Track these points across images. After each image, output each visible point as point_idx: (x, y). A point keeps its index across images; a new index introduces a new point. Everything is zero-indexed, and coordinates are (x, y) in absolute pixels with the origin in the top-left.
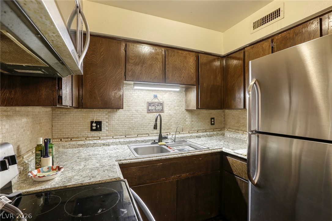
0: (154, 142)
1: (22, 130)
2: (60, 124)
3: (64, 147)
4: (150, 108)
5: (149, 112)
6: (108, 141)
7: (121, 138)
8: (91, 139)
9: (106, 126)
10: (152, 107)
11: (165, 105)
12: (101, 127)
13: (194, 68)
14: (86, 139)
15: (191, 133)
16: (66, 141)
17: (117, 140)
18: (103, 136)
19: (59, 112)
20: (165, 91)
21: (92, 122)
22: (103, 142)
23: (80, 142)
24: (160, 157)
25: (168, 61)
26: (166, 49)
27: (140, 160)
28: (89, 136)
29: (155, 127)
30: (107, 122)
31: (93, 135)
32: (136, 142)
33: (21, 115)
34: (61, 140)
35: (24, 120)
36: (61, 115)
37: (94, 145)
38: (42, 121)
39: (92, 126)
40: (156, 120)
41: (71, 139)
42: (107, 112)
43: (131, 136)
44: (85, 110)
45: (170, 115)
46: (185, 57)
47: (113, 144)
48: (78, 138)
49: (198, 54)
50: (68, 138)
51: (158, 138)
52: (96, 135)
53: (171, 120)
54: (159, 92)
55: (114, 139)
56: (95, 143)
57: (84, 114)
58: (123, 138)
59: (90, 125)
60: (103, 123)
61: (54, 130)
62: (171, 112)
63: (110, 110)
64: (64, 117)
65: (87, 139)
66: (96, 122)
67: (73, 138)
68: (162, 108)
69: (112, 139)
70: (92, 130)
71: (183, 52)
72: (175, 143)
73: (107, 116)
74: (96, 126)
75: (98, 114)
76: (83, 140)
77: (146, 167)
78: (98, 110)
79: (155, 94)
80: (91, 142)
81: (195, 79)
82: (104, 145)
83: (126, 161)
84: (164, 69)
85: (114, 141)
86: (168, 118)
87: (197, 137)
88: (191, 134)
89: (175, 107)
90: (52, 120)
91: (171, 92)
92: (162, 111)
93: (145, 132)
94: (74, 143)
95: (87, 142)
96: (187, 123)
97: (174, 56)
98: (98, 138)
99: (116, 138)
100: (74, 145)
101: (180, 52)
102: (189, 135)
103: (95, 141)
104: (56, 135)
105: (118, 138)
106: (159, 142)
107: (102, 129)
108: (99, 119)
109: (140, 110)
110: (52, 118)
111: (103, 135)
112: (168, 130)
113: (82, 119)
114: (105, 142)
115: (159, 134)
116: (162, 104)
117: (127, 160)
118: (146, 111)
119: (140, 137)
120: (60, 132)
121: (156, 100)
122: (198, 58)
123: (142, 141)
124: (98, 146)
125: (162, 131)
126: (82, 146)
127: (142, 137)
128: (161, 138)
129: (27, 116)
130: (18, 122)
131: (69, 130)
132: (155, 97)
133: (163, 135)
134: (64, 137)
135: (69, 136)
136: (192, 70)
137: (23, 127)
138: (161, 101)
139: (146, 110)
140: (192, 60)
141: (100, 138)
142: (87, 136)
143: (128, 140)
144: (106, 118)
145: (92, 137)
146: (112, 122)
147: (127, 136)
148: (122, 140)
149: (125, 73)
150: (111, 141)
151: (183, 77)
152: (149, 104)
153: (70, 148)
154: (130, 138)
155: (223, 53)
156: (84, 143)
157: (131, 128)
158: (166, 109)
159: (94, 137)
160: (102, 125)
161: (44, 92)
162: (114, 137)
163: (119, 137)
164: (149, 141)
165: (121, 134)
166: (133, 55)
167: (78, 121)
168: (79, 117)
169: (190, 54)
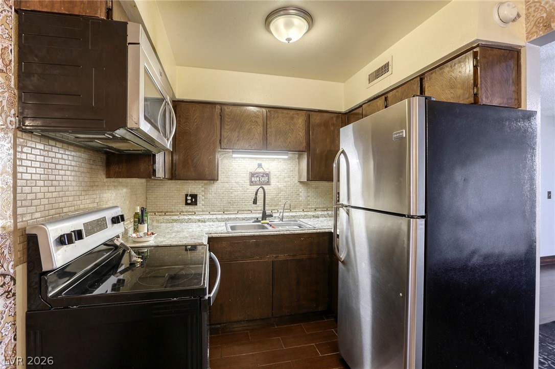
0: (257, 221)
1: (123, 199)
2: (154, 196)
3: (158, 221)
4: (253, 179)
5: (252, 184)
6: (204, 216)
7: (219, 214)
8: (185, 213)
9: (203, 200)
10: (260, 179)
11: (272, 176)
12: (196, 201)
13: (304, 131)
14: (180, 214)
15: (306, 211)
16: (160, 215)
17: (214, 217)
19: (153, 184)
20: (272, 158)
21: (187, 195)
22: (198, 217)
23: (174, 216)
24: (253, 233)
25: (270, 124)
26: (268, 109)
27: (230, 235)
28: (184, 210)
30: (203, 196)
31: (188, 210)
32: (235, 219)
33: (123, 186)
34: (155, 214)
35: (125, 190)
36: (155, 186)
37: (189, 221)
38: (138, 193)
39: (186, 200)
40: (256, 194)
41: (165, 214)
42: (203, 184)
43: (230, 212)
44: (179, 181)
45: (279, 188)
46: (292, 118)
47: (209, 220)
48: (172, 212)
49: (309, 113)
50: (162, 212)
51: (261, 216)
52: (191, 210)
53: (280, 194)
54: (264, 160)
55: (211, 215)
56: (189, 219)
57: (178, 186)
58: (221, 214)
59: (184, 199)
60: (198, 196)
61: (148, 203)
62: (281, 185)
63: (206, 181)
64: (158, 189)
65: (182, 213)
66: (191, 195)
67: (167, 212)
68: (268, 179)
69: (208, 215)
70: (187, 204)
71: (289, 111)
72: (283, 222)
73: (203, 189)
74: (191, 200)
75: (194, 186)
76: (178, 215)
77: (237, 243)
78: (194, 181)
79: (260, 162)
80: (186, 217)
81: (304, 144)
82: (199, 221)
83: (216, 235)
84: (265, 133)
85: (211, 217)
86: (275, 192)
87: (314, 216)
88: (306, 213)
89: (285, 178)
90: (146, 192)
91: (280, 160)
92: (268, 183)
93: (247, 209)
94: (168, 217)
95: (182, 217)
96: (301, 198)
97: (278, 117)
98: (194, 213)
99: (213, 214)
100: (168, 220)
101: (285, 111)
102: (303, 214)
103: (190, 217)
104: (151, 208)
105: (215, 214)
106: (262, 220)
107: (198, 203)
108: (194, 192)
109: (241, 181)
110: (147, 190)
111: (198, 210)
112: (275, 206)
113: (176, 192)
114: (200, 218)
115: (262, 211)
116: (268, 175)
117: (218, 233)
118: (249, 184)
119: (240, 214)
120: (155, 206)
121: (261, 170)
122: (309, 116)
123: (243, 219)
124: (193, 222)
125: (266, 208)
126: (176, 221)
127: (243, 213)
128: (265, 216)
129: (127, 186)
130: (121, 191)
131: (163, 203)
132: (260, 166)
133: (268, 212)
134: (158, 210)
135: (163, 210)
136: (300, 133)
137: (124, 197)
138: (267, 171)
139: (248, 182)
140: (300, 121)
141: (195, 213)
142: (181, 210)
143: (226, 216)
144: (202, 191)
145: (186, 212)
146: (209, 196)
147: (225, 212)
148: (219, 217)
149: (220, 140)
150: (207, 217)
151: (290, 142)
152: (252, 175)
153: (164, 222)
154: (229, 214)
155: (343, 109)
156: (178, 218)
157: (230, 203)
158: (273, 181)
159: (189, 212)
160: (198, 198)
161: (142, 166)
162: (211, 213)
163: (216, 213)
164: (251, 218)
165: (219, 209)
166: (229, 120)
167: (173, 194)
168: (174, 189)
169: (298, 114)
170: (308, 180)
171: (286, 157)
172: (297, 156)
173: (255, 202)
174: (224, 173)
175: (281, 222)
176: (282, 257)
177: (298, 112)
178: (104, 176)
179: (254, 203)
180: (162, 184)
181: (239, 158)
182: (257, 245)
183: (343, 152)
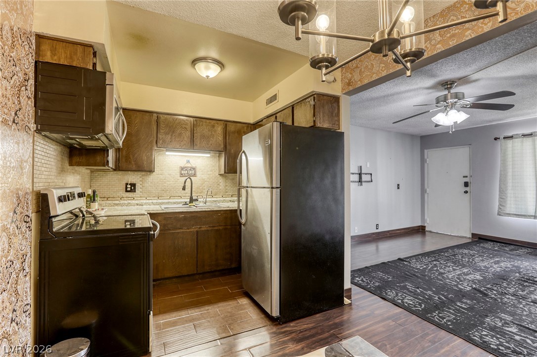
0: (186, 204)
2: (97, 184)
4: (183, 172)
5: (181, 176)
6: (142, 201)
7: (154, 199)
9: (141, 188)
10: (188, 173)
11: (197, 170)
12: (135, 188)
13: (222, 136)
15: (225, 197)
16: (103, 200)
17: (150, 201)
18: (137, 197)
19: (97, 174)
20: (198, 156)
21: (127, 184)
22: (136, 202)
23: (116, 201)
25: (196, 130)
26: (195, 119)
27: (165, 211)
28: (124, 196)
29: (184, 189)
30: (140, 185)
31: (128, 196)
32: (168, 203)
33: (77, 173)
36: (99, 176)
39: (126, 188)
40: (185, 183)
41: (107, 199)
42: (141, 175)
43: (163, 198)
44: (120, 173)
45: (203, 179)
46: (213, 126)
47: (146, 204)
48: (114, 198)
49: (226, 123)
50: (104, 198)
51: (189, 200)
52: (130, 196)
53: (204, 184)
54: (192, 157)
56: (129, 203)
57: (120, 177)
58: (156, 199)
59: (125, 187)
62: (205, 177)
63: (143, 173)
64: (101, 179)
65: (122, 199)
66: (130, 184)
67: (109, 198)
68: (195, 172)
69: (145, 199)
70: (127, 191)
71: (211, 121)
73: (141, 179)
74: (131, 188)
75: (133, 177)
76: (119, 200)
77: (170, 218)
78: (133, 172)
79: (188, 159)
80: (126, 202)
81: (222, 146)
82: (137, 205)
83: (153, 211)
84: (192, 137)
85: (148, 201)
86: (200, 183)
87: (230, 201)
88: (224, 199)
89: (208, 171)
90: (91, 181)
92: (195, 175)
93: (178, 195)
94: (110, 202)
95: (122, 202)
96: (220, 187)
97: (202, 125)
98: (132, 199)
100: (110, 204)
101: (208, 121)
102: (222, 199)
103: (130, 201)
106: (190, 203)
107: (136, 190)
108: (134, 181)
109: (173, 174)
110: (91, 179)
112: (200, 193)
113: (117, 181)
114: (138, 202)
115: (190, 197)
116: (194, 169)
117: (155, 210)
118: (179, 175)
119: (172, 199)
121: (189, 165)
122: (226, 125)
123: (174, 203)
124: (132, 206)
125: (193, 195)
126: (117, 205)
127: (174, 199)
128: (192, 200)
129: (79, 174)
131: (105, 190)
132: (188, 162)
133: (194, 198)
135: (106, 196)
136: (219, 138)
138: (194, 166)
139: (179, 174)
140: (219, 129)
141: (134, 199)
142: (122, 196)
143: (160, 201)
144: (140, 181)
145: (126, 198)
146: (146, 185)
147: (160, 198)
148: (155, 201)
149: (157, 141)
150: (145, 201)
151: (211, 144)
152: (182, 169)
153: (106, 206)
155: (252, 121)
156: (119, 202)
157: (164, 190)
158: (198, 174)
159: (129, 197)
160: (137, 186)
161: (99, 158)
162: (147, 198)
163: (152, 198)
164: (181, 202)
165: (154, 195)
166: (164, 126)
167: (115, 183)
168: (115, 179)
169: (218, 123)
170: (225, 173)
171: (209, 155)
172: (218, 155)
174: (158, 167)
175: (205, 205)
176: (204, 228)
177: (218, 122)
178: (68, 164)
180: (105, 175)
181: (172, 155)
182: (185, 219)
183: (244, 152)
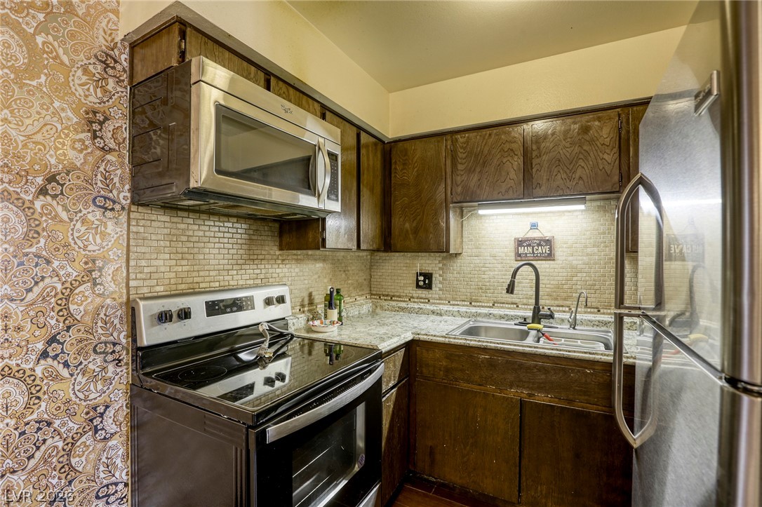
0: (524, 323)
1: (316, 276)
2: (379, 274)
3: (382, 307)
4: (521, 250)
5: (519, 258)
6: (441, 307)
7: (463, 306)
8: (416, 300)
9: (440, 283)
11: (557, 244)
12: (431, 282)
13: (615, 150)
14: (410, 300)
16: (385, 300)
17: (456, 309)
18: (434, 299)
19: (378, 258)
20: (559, 212)
21: (418, 274)
22: (432, 308)
23: (402, 303)
25: (539, 148)
28: (415, 295)
30: (440, 275)
31: (420, 296)
32: (488, 316)
33: (315, 260)
34: (380, 297)
35: (319, 265)
36: (381, 261)
37: (419, 312)
38: (349, 268)
39: (418, 281)
40: (514, 275)
41: (391, 298)
42: (440, 259)
43: (481, 304)
44: (409, 254)
45: (572, 267)
46: (587, 129)
47: (447, 313)
48: (399, 297)
49: (627, 111)
50: (387, 295)
51: (531, 314)
52: (423, 296)
53: (575, 279)
54: (543, 215)
55: (451, 305)
56: (421, 309)
57: (408, 261)
58: (466, 306)
59: (415, 279)
60: (434, 276)
61: (372, 283)
62: (577, 261)
63: (443, 254)
64: (383, 264)
65: (412, 300)
66: (423, 275)
67: (394, 296)
68: (550, 249)
69: (447, 304)
70: (418, 286)
71: (578, 118)
72: (575, 332)
73: (441, 265)
74: (424, 281)
75: (428, 262)
76: (406, 301)
78: (427, 254)
79: (534, 220)
80: (416, 306)
81: (617, 178)
82: (433, 312)
84: (528, 167)
85: (451, 308)
86: (565, 274)
89: (586, 247)
90: (370, 269)
91: (575, 214)
92: (550, 256)
94: (394, 303)
95: (411, 305)
97: (554, 134)
98: (427, 301)
99: (454, 305)
100: (393, 307)
101: (569, 120)
103: (422, 306)
104: (375, 289)
105: (458, 305)
106: (533, 322)
107: (433, 286)
108: (429, 270)
109: (500, 254)
110: (372, 266)
111: (434, 296)
112: (562, 299)
113: (404, 268)
114: (435, 308)
115: (532, 307)
116: (548, 242)
117: (429, 335)
118: (513, 258)
119: (498, 307)
120: (379, 286)
121: (535, 234)
123: (502, 317)
124: (424, 314)
125: (541, 302)
126: (403, 309)
127: (502, 307)
128: (538, 316)
129: (324, 260)
130: (311, 266)
131: (389, 284)
132: (534, 226)
133: (544, 311)
134: (384, 293)
135: (390, 293)
137: (317, 273)
138: (548, 235)
139: (512, 254)
140: (606, 132)
141: (429, 301)
142: (411, 295)
143: (474, 310)
144: (440, 269)
145: (417, 298)
146: (449, 276)
147: (473, 304)
148: (463, 309)
149: (452, 189)
150: (445, 308)
151: (581, 178)
152: (520, 243)
153: (388, 310)
154: (478, 306)
156: (406, 306)
157: (481, 289)
158: (559, 253)
159: (421, 298)
160: (434, 279)
161: (310, 235)
162: (451, 302)
163: (459, 303)
164: (516, 317)
165: (463, 298)
166: (464, 156)
167: (401, 272)
168: (402, 265)
169: (599, 119)
171: (582, 207)
173: (510, 289)
174: (471, 240)
175: (572, 331)
177: (600, 114)
178: (276, 248)
179: (507, 292)
180: (388, 258)
181: (497, 215)
183: (642, 181)
